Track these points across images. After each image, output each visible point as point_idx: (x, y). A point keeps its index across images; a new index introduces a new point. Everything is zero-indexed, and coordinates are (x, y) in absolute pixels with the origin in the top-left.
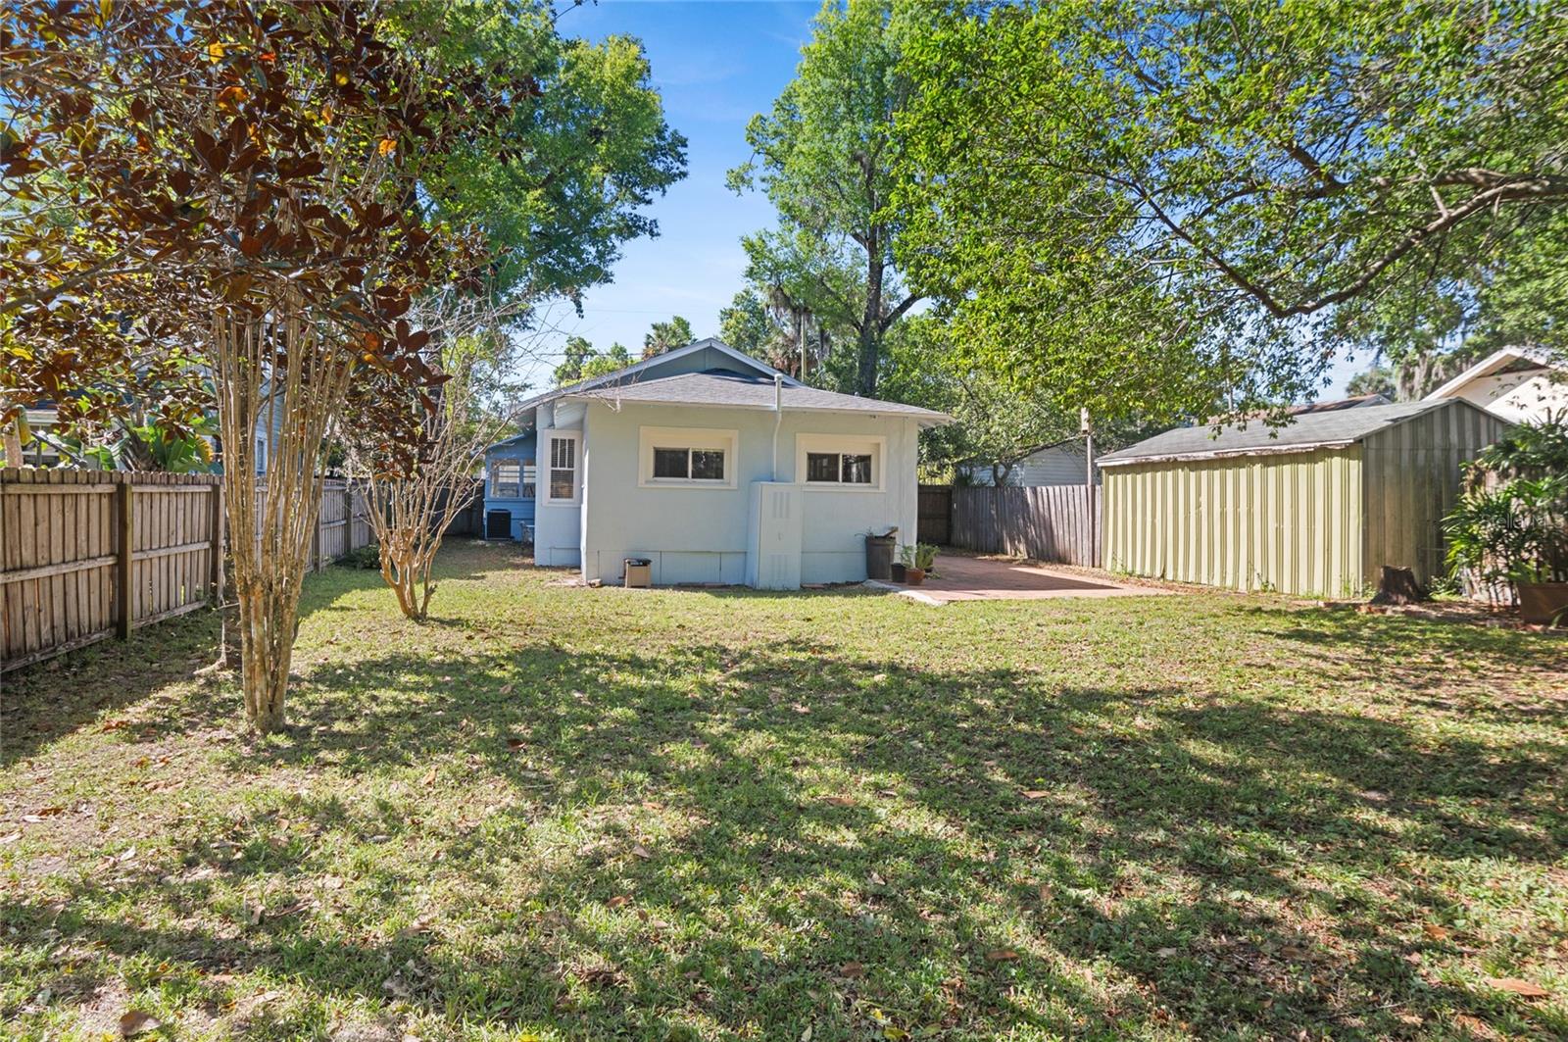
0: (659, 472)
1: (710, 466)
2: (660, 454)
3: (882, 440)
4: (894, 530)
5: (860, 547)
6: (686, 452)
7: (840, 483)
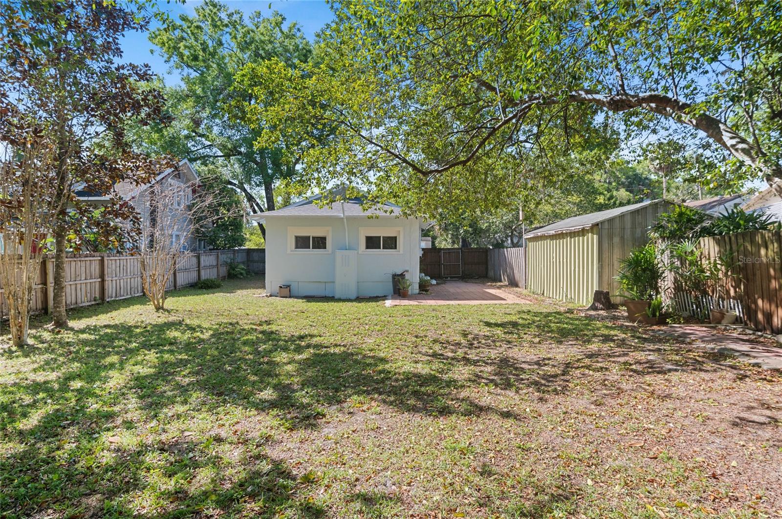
0: (297, 247)
1: (320, 243)
2: (298, 239)
3: (401, 229)
4: (407, 271)
5: (391, 278)
6: (309, 237)
7: (382, 249)
